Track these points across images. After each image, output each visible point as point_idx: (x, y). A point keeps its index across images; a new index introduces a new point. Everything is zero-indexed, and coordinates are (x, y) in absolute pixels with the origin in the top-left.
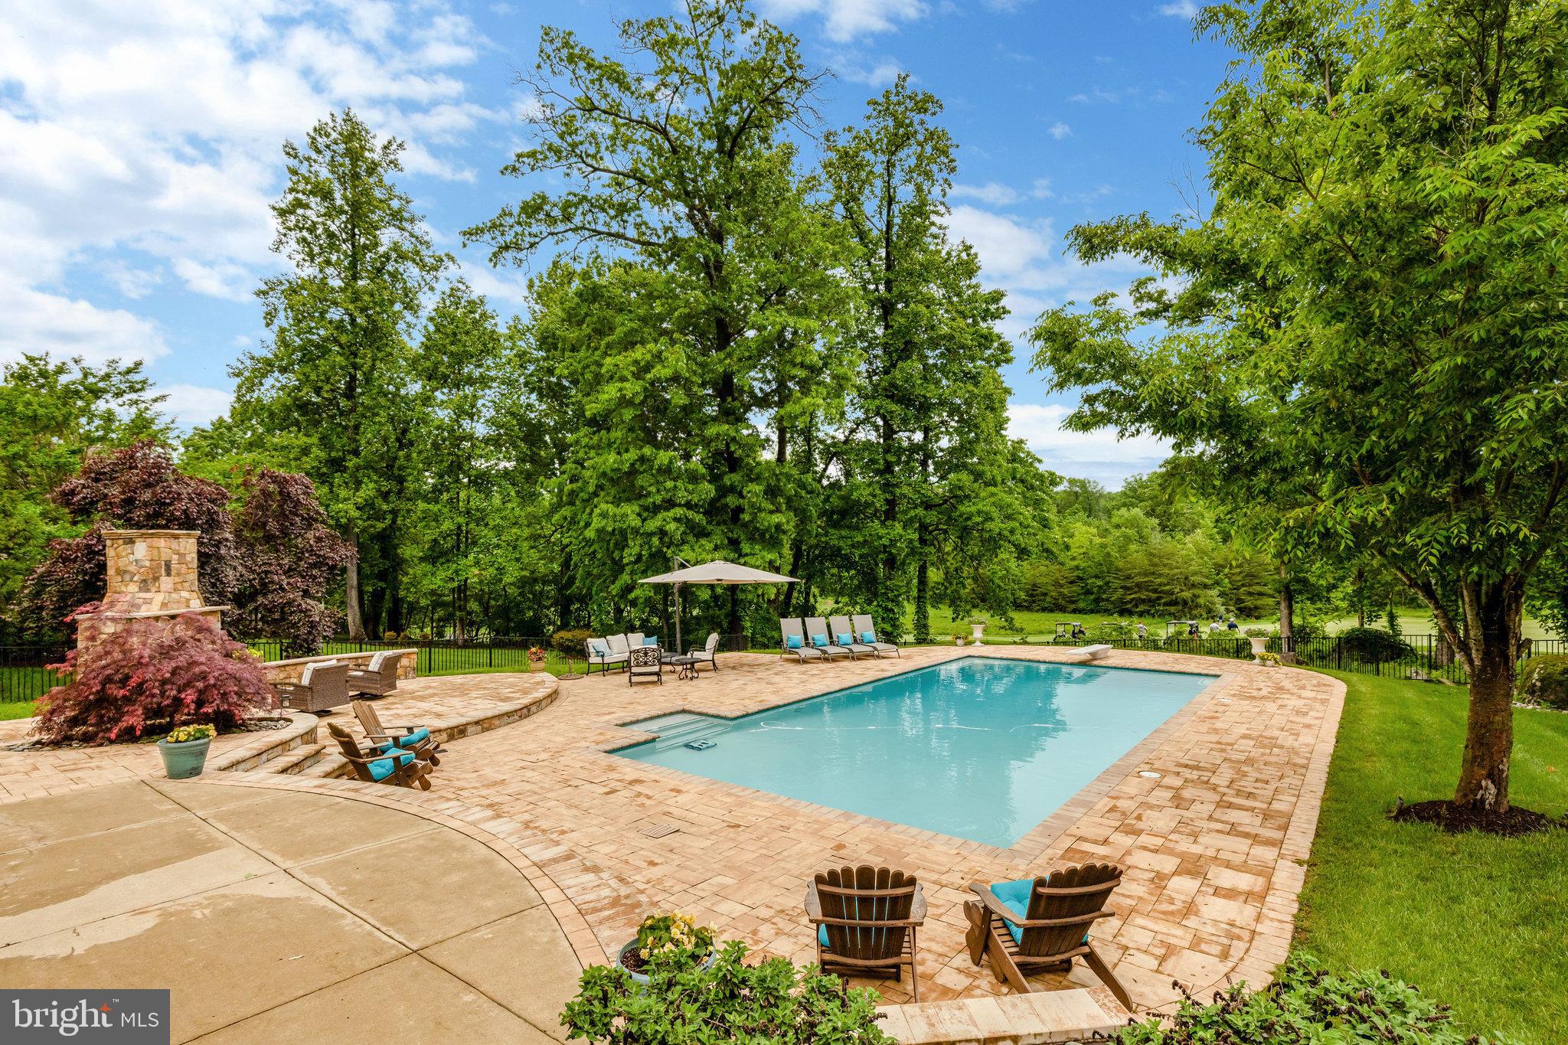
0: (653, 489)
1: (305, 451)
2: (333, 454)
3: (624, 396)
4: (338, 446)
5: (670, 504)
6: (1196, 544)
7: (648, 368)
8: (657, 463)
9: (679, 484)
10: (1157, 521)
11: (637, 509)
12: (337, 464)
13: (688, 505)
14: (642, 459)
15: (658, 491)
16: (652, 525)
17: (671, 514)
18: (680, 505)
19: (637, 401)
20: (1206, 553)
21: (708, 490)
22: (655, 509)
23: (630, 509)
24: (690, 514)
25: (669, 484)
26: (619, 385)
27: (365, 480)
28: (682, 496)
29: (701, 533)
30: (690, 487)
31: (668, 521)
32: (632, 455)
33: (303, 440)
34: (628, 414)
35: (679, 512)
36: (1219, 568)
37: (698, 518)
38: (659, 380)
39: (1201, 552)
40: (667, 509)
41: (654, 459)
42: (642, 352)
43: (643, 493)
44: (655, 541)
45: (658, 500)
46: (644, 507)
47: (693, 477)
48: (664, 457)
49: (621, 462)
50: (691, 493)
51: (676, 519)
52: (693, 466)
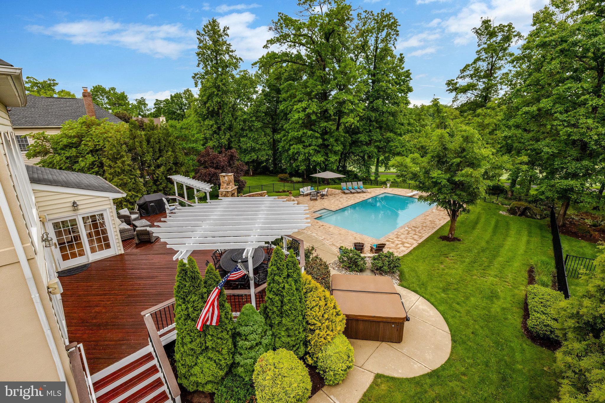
0: (306, 141)
3: (300, 117)
5: (310, 145)
7: (306, 108)
8: (308, 135)
9: (313, 140)
11: (302, 146)
13: (315, 145)
14: (304, 133)
15: (308, 142)
16: (306, 151)
19: (303, 119)
21: (320, 141)
23: (300, 146)
24: (316, 148)
25: (311, 140)
28: (314, 143)
29: (319, 152)
30: (316, 140)
31: (310, 150)
32: (301, 133)
34: (300, 122)
35: (312, 147)
37: (318, 149)
38: (309, 113)
41: (307, 133)
42: (304, 104)
43: (304, 142)
44: (307, 155)
45: (308, 144)
46: (304, 146)
47: (317, 138)
48: (310, 133)
49: (298, 134)
50: (316, 142)
51: (312, 149)
52: (317, 135)
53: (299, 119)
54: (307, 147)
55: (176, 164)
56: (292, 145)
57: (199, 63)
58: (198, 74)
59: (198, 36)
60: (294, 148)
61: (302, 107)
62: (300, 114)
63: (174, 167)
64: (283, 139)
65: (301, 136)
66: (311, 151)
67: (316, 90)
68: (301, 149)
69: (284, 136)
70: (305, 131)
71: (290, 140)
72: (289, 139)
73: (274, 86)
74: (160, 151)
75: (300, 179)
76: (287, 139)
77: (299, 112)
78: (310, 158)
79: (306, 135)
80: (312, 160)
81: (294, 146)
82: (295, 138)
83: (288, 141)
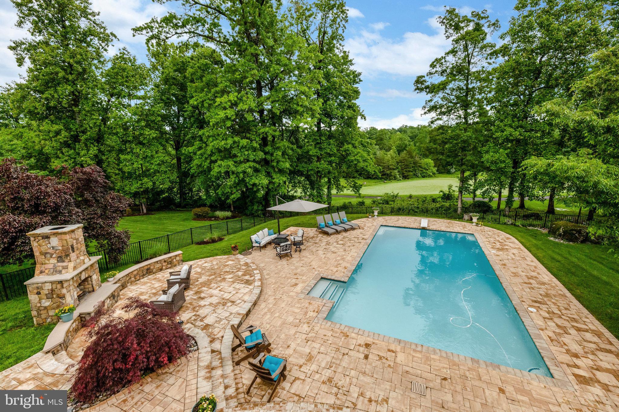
0: (239, 155)
1: (58, 133)
2: (72, 133)
3: (227, 116)
4: (74, 129)
5: (245, 161)
8: (241, 145)
9: (250, 152)
11: (233, 163)
12: (76, 139)
13: (254, 161)
14: (234, 142)
15: (241, 155)
16: (240, 169)
17: (248, 164)
18: (251, 161)
19: (232, 118)
21: (261, 155)
23: (230, 163)
24: (255, 164)
25: (246, 153)
26: (225, 111)
27: (92, 145)
28: (252, 157)
29: (260, 171)
30: (254, 153)
31: (247, 167)
32: (230, 141)
33: (56, 127)
34: (229, 124)
37: (258, 166)
38: (242, 110)
40: (245, 163)
41: (239, 142)
42: (233, 97)
43: (235, 156)
44: (241, 175)
45: (242, 159)
46: (235, 162)
47: (255, 149)
48: (244, 142)
49: (226, 144)
50: (255, 156)
51: (250, 167)
52: (255, 145)
53: (227, 118)
54: (241, 162)
56: (216, 161)
60: (220, 166)
61: (230, 101)
62: (228, 111)
64: (199, 153)
65: (231, 147)
66: (249, 170)
67: (252, 75)
68: (232, 166)
69: (200, 148)
70: (236, 139)
71: (211, 155)
72: (209, 152)
75: (229, 214)
76: (204, 153)
77: (225, 108)
78: (247, 180)
79: (238, 146)
80: (251, 183)
81: (219, 162)
82: (220, 151)
83: (207, 156)
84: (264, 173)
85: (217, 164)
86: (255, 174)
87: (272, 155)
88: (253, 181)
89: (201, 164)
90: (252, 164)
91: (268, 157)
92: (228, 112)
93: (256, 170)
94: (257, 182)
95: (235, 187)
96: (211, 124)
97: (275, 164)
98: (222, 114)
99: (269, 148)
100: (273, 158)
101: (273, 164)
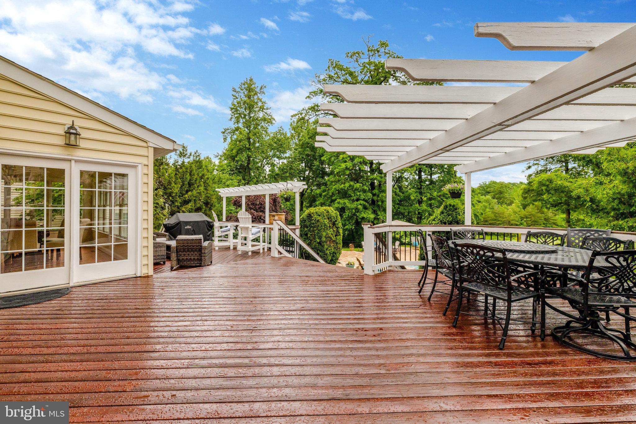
0: (353, 195)
3: (347, 167)
5: (358, 199)
6: (513, 209)
8: (355, 188)
9: (361, 193)
10: (497, 200)
11: (348, 201)
13: (364, 200)
15: (355, 195)
16: (353, 206)
17: (359, 202)
18: (361, 200)
19: (350, 169)
20: (516, 213)
21: (369, 196)
22: (353, 201)
23: (346, 201)
24: (364, 203)
25: (358, 194)
26: (346, 164)
28: (362, 197)
29: (368, 208)
30: (365, 194)
31: (358, 204)
32: (347, 185)
34: (348, 172)
36: (522, 218)
37: (367, 204)
39: (515, 213)
40: (357, 201)
41: (353, 186)
43: (350, 196)
44: (354, 211)
45: (355, 198)
46: (351, 200)
47: (364, 191)
48: (358, 185)
49: (345, 187)
50: (365, 196)
51: (361, 204)
52: (365, 188)
53: (347, 168)
55: (206, 204)
56: (336, 200)
57: (231, 118)
58: (228, 129)
59: (234, 93)
60: (339, 203)
63: (204, 207)
64: (324, 194)
65: (348, 189)
66: (360, 207)
69: (324, 191)
70: (352, 183)
71: (331, 196)
72: (331, 194)
73: (308, 143)
74: (190, 184)
76: (327, 194)
77: (345, 162)
78: (358, 214)
79: (352, 189)
80: (360, 217)
81: (338, 200)
82: (339, 192)
83: (329, 196)
84: (371, 210)
85: (336, 202)
86: (364, 210)
87: (378, 196)
88: (362, 215)
89: (325, 203)
90: (362, 202)
91: (375, 198)
92: (348, 164)
93: (365, 208)
94: (365, 216)
95: (348, 220)
96: (335, 173)
97: (380, 203)
98: (343, 166)
99: (376, 191)
100: (379, 198)
101: (378, 203)
